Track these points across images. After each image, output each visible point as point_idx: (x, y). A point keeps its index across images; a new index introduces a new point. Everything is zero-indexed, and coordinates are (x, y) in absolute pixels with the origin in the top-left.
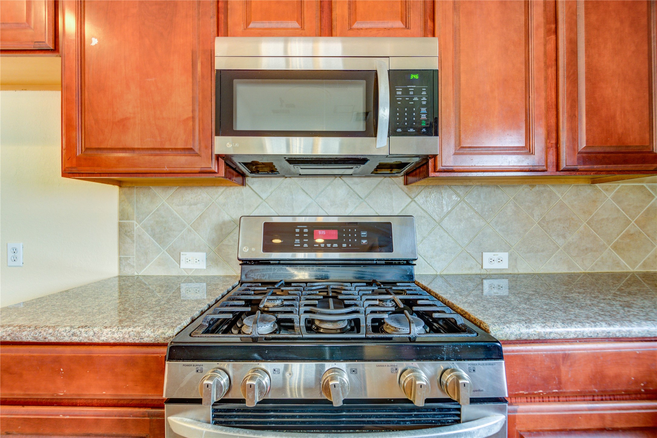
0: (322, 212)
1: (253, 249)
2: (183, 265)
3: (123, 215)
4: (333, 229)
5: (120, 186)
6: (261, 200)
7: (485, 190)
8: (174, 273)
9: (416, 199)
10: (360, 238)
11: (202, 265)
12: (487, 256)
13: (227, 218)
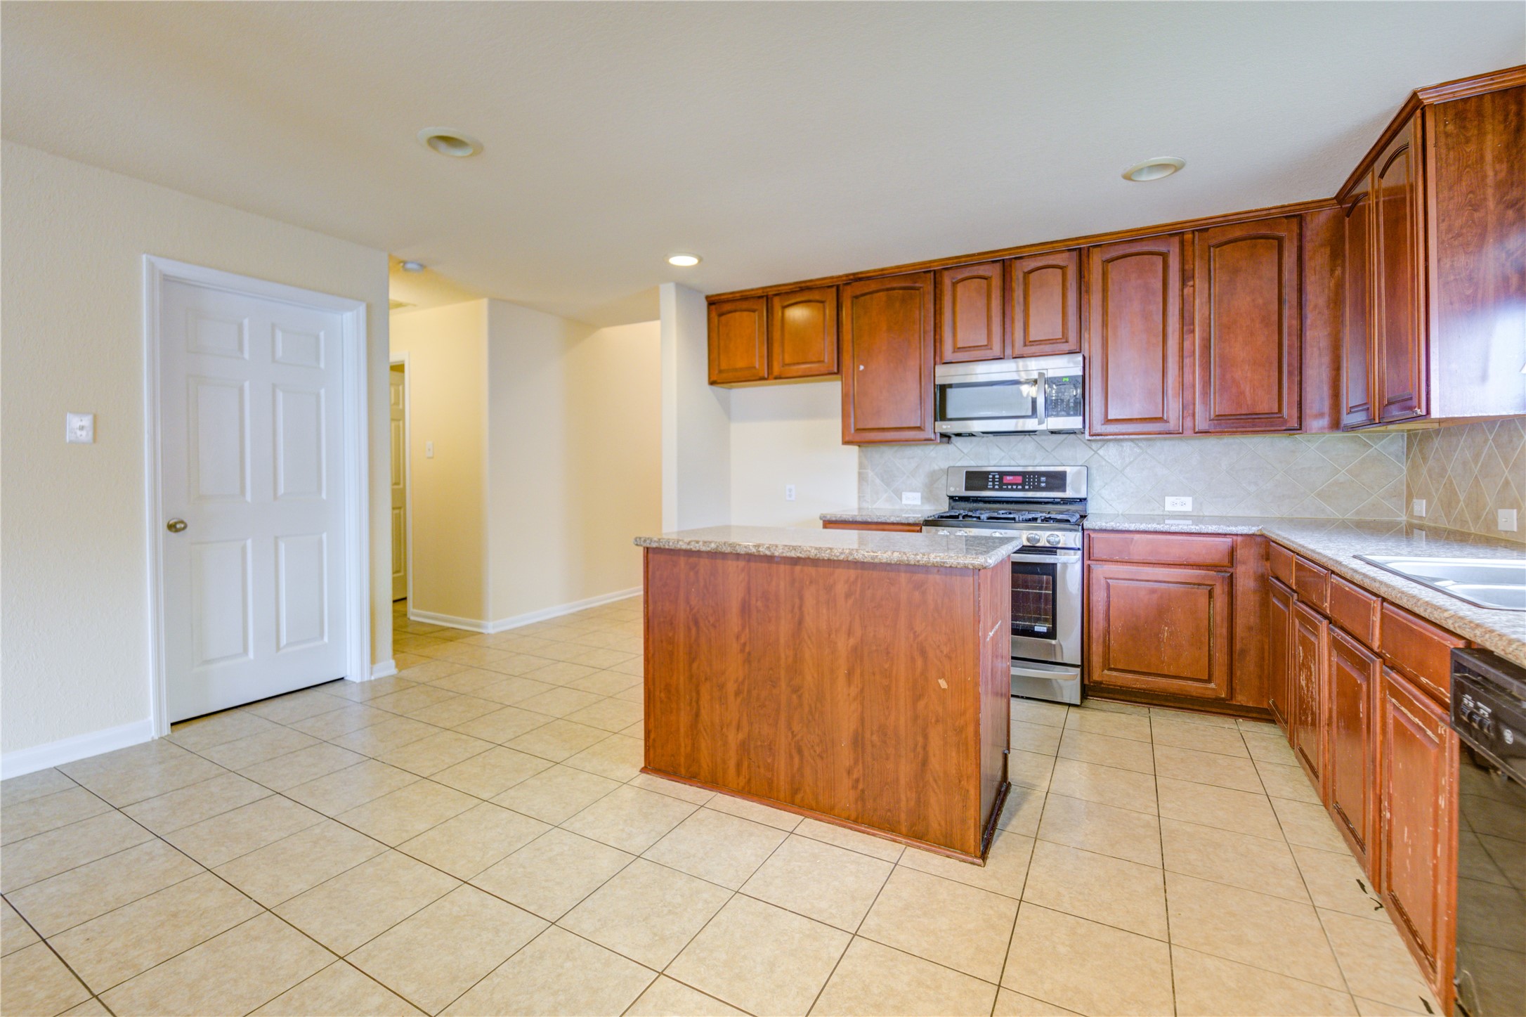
0: (1013, 463)
1: (958, 489)
2: (904, 502)
3: (861, 466)
4: (1020, 475)
5: (859, 446)
6: (963, 454)
7: (1168, 443)
8: (897, 507)
9: (1099, 452)
10: (1039, 482)
11: (918, 502)
12: (1169, 500)
13: (936, 468)
